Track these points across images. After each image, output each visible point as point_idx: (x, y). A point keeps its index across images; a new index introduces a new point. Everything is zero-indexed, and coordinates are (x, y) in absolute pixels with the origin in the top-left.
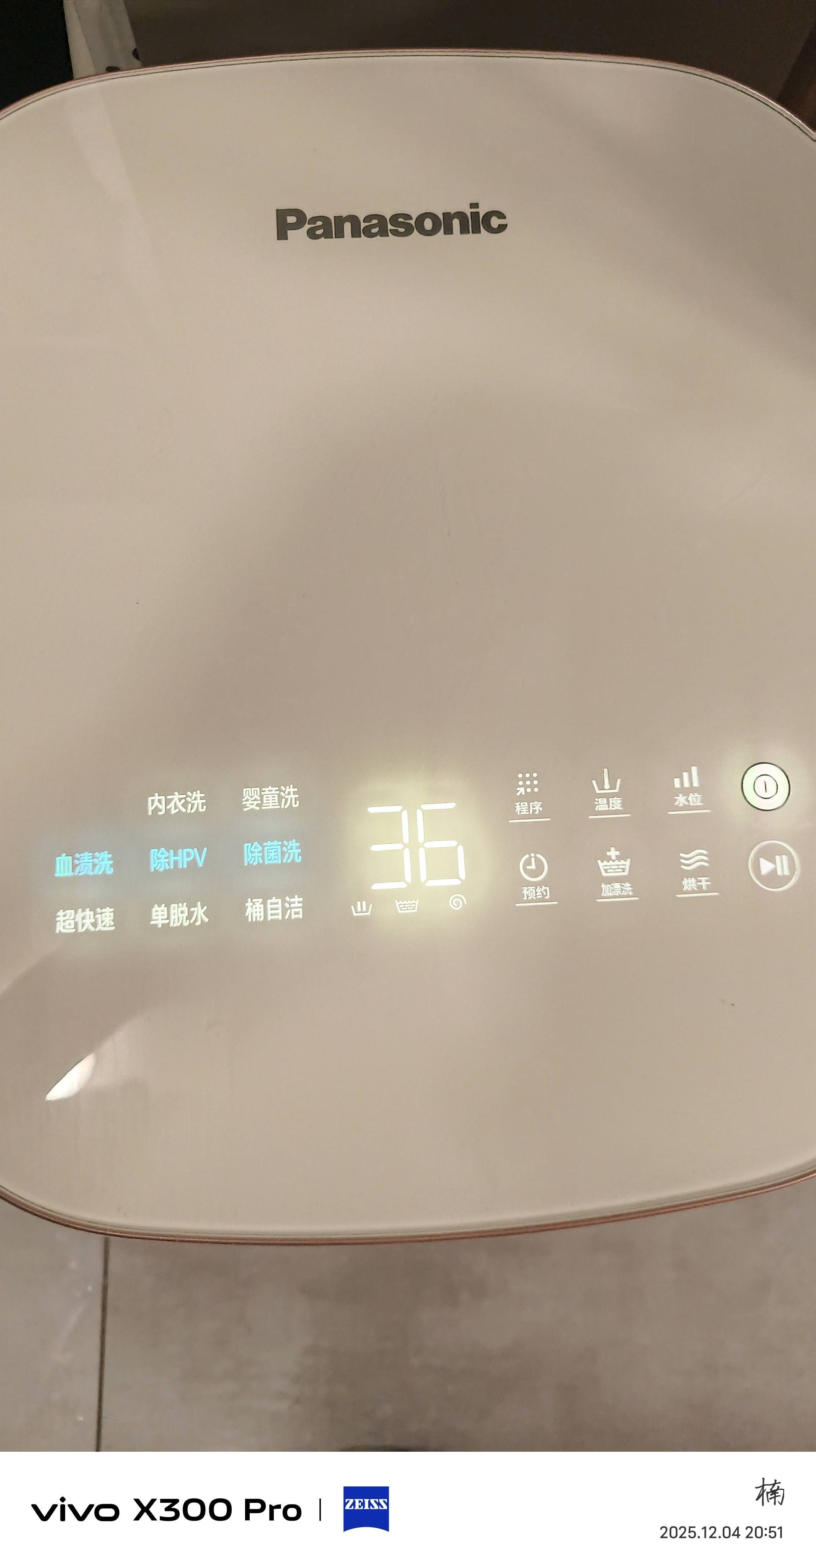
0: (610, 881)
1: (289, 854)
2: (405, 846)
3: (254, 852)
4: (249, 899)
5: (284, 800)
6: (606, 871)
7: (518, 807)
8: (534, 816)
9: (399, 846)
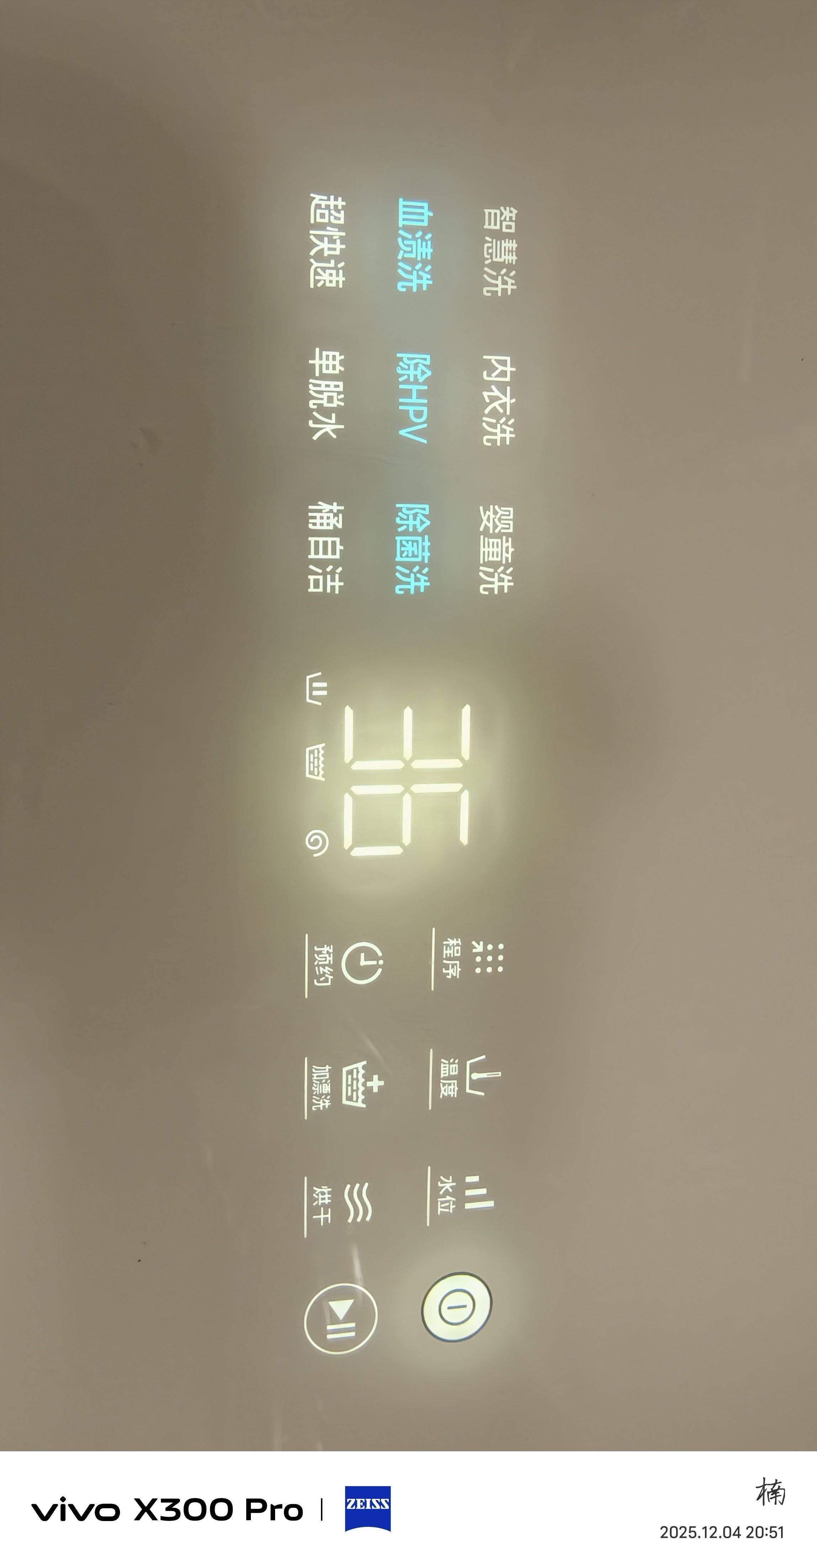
0: (335, 1080)
1: (408, 576)
2: (408, 763)
3: (415, 518)
4: (342, 508)
5: (491, 570)
6: (350, 1072)
7: (455, 942)
8: (440, 965)
9: (408, 752)
